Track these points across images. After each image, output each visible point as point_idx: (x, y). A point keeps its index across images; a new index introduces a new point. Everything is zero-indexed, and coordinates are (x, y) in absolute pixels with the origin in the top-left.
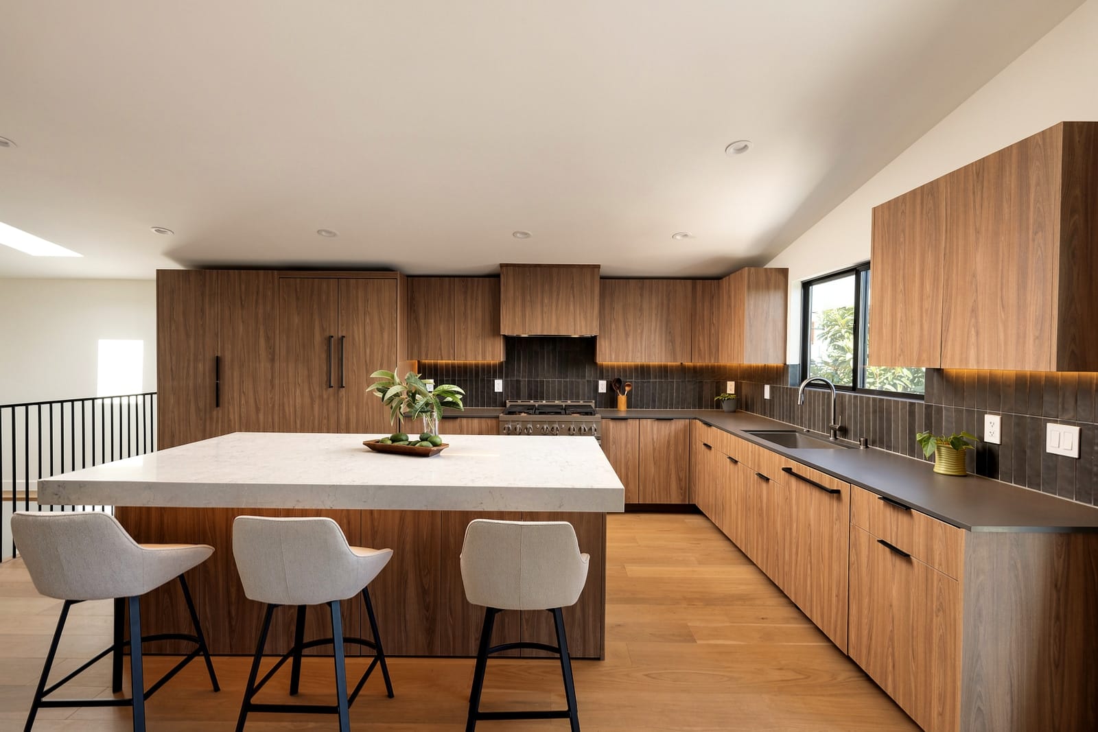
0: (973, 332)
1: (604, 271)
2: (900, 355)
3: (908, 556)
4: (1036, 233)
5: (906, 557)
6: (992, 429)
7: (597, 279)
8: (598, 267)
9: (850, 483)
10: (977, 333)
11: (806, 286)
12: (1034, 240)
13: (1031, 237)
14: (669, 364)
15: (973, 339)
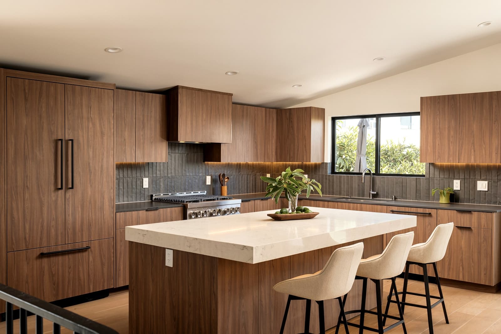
0: (473, 150)
1: (235, 99)
2: (438, 158)
3: (470, 228)
4: (495, 122)
5: (469, 229)
6: (457, 185)
7: (231, 103)
8: (231, 95)
9: (437, 209)
10: (474, 151)
11: (334, 119)
12: (495, 124)
13: (493, 122)
14: (255, 162)
15: (473, 153)
